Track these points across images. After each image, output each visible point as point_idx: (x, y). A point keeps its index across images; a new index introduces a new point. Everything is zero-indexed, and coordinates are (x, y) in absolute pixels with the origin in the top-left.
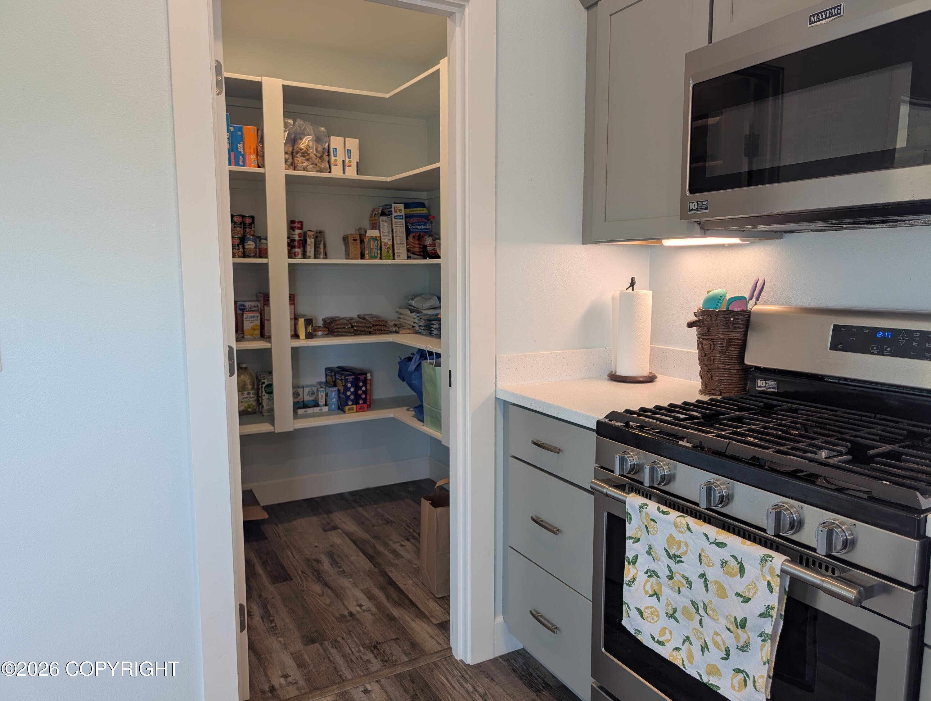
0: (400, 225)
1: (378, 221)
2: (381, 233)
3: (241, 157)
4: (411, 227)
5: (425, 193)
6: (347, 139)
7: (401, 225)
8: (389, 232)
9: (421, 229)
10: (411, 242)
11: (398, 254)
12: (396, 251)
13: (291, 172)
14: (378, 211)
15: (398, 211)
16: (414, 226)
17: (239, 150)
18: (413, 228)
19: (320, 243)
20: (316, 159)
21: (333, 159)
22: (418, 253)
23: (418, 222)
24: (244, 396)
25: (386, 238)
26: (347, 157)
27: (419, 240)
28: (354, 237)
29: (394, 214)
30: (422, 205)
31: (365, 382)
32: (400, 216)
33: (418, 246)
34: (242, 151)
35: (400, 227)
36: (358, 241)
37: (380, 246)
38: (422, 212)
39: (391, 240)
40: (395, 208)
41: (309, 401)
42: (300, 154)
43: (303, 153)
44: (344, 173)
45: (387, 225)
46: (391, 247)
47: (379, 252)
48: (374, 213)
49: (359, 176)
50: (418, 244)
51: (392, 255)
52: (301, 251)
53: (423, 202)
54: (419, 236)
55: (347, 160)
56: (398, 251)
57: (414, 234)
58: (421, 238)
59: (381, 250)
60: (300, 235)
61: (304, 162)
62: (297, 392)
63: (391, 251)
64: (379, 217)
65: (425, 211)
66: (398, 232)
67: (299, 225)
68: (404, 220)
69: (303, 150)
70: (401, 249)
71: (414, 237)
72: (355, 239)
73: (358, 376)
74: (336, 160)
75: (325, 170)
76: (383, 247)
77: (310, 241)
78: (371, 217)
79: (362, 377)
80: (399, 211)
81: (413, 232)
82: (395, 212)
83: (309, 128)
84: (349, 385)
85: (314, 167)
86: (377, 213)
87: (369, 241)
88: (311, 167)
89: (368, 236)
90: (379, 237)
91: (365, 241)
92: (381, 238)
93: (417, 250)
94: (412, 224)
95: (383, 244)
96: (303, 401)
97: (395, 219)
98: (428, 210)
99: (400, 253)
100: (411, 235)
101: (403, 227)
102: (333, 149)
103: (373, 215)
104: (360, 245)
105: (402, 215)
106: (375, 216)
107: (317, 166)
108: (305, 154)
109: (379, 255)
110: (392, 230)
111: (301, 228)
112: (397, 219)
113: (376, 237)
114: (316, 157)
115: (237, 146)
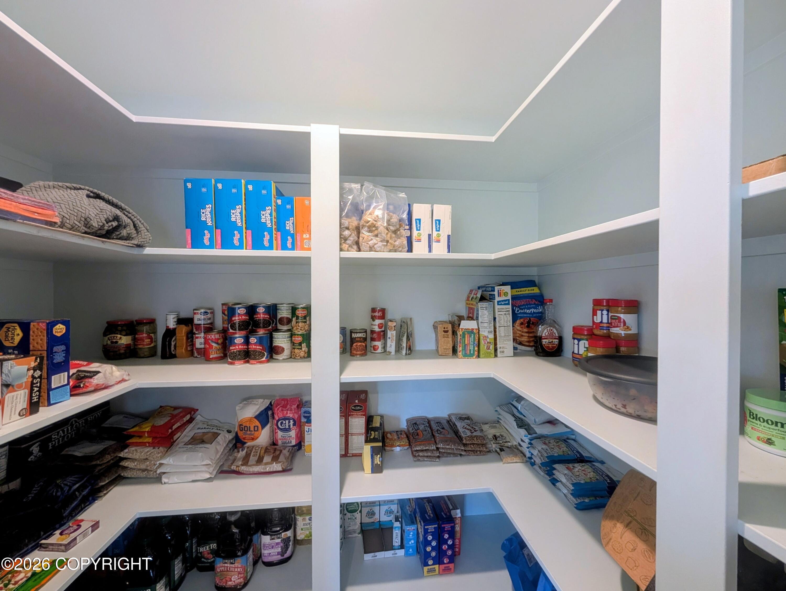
0: (505, 312)
1: (475, 307)
2: (480, 323)
3: (289, 237)
4: (518, 311)
5: (536, 268)
6: (435, 206)
7: (507, 313)
8: (490, 322)
9: (531, 313)
10: (518, 330)
11: (502, 350)
12: (498, 346)
13: (353, 254)
14: (476, 295)
15: (502, 294)
16: (522, 309)
17: (287, 228)
18: (520, 313)
19: (403, 336)
20: (387, 233)
21: (415, 233)
22: (527, 344)
23: (527, 305)
24: (304, 522)
25: (485, 330)
26: (434, 229)
27: (528, 327)
28: (444, 328)
29: (497, 299)
30: (531, 283)
31: (452, 534)
32: (505, 301)
33: (527, 335)
34: (291, 229)
35: (505, 314)
36: (450, 332)
37: (477, 341)
38: (532, 292)
39: (493, 333)
40: (498, 291)
41: (386, 521)
42: (366, 229)
43: (369, 227)
44: (430, 251)
45: (487, 314)
46: (493, 341)
47: (476, 348)
48: (472, 296)
49: (450, 254)
50: (526, 332)
51: (493, 351)
52: (382, 345)
53: (533, 279)
54: (529, 322)
55: (435, 233)
56: (501, 346)
57: (522, 320)
58: (531, 325)
59: (479, 346)
60: (381, 325)
61: (372, 239)
62: (372, 511)
63: (492, 347)
64: (477, 303)
65: (536, 290)
66: (502, 322)
67: (380, 314)
68: (510, 306)
69: (370, 223)
70: (505, 343)
71: (522, 324)
72: (446, 329)
73: (443, 526)
74: (419, 235)
75: (400, 249)
76: (482, 342)
77: (392, 334)
78: (468, 299)
79: (447, 527)
80: (504, 294)
81: (521, 318)
82: (498, 296)
83: (381, 192)
84: (430, 538)
85: (384, 245)
86: (475, 296)
87: (464, 334)
88: (380, 245)
89: (462, 329)
90: (476, 329)
91: (459, 335)
92: (479, 330)
93: (525, 339)
94: (519, 307)
95: (481, 338)
96: (380, 521)
97: (498, 304)
98: (539, 289)
99: (503, 348)
100: (518, 322)
101: (509, 314)
102: (416, 220)
103: (470, 299)
104: (452, 337)
105: (509, 300)
106: (472, 299)
107: (389, 244)
108: (372, 228)
109: (476, 353)
110: (495, 319)
111: (383, 317)
112: (501, 304)
113: (473, 329)
114: (387, 231)
115: (285, 223)
